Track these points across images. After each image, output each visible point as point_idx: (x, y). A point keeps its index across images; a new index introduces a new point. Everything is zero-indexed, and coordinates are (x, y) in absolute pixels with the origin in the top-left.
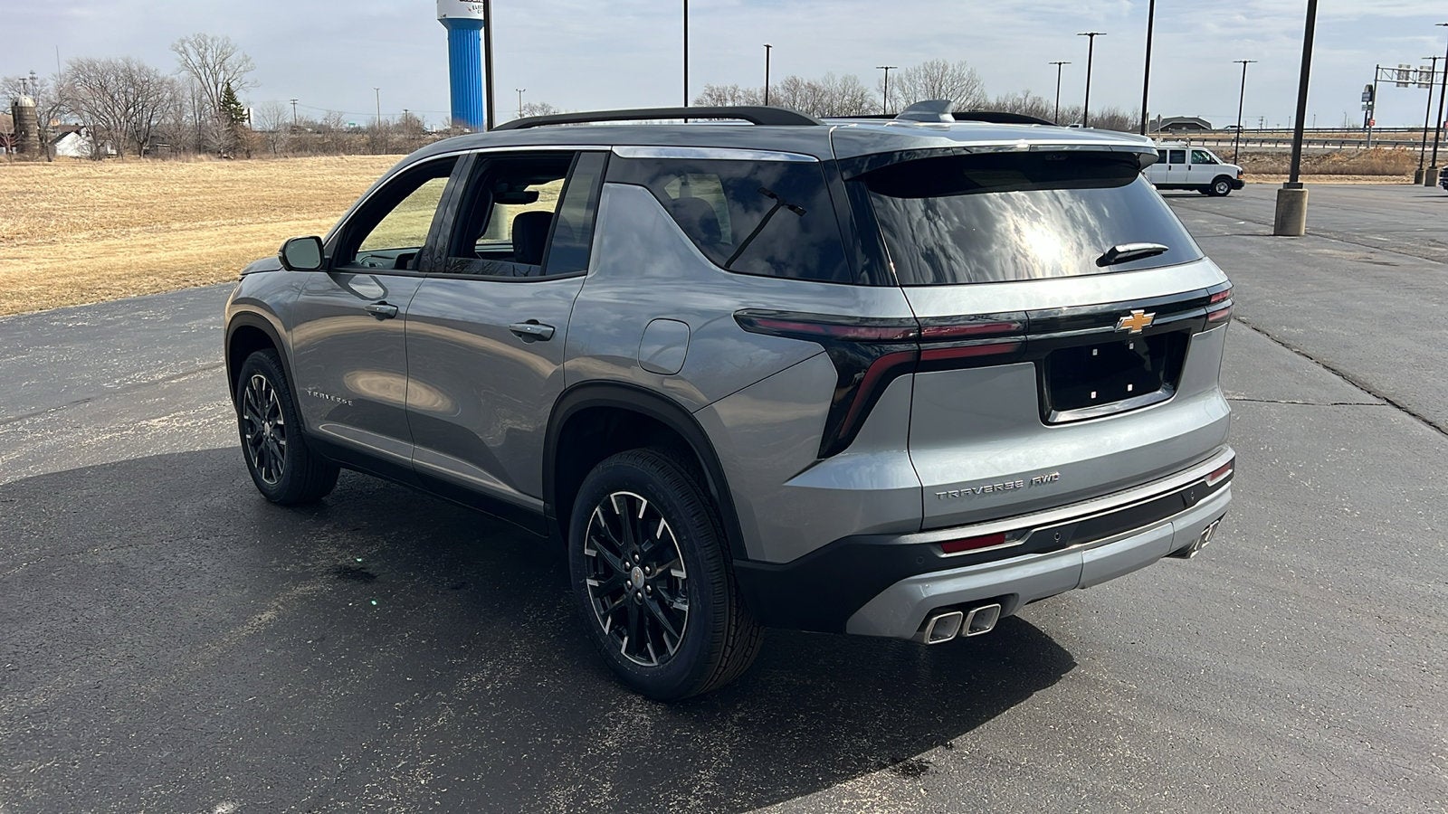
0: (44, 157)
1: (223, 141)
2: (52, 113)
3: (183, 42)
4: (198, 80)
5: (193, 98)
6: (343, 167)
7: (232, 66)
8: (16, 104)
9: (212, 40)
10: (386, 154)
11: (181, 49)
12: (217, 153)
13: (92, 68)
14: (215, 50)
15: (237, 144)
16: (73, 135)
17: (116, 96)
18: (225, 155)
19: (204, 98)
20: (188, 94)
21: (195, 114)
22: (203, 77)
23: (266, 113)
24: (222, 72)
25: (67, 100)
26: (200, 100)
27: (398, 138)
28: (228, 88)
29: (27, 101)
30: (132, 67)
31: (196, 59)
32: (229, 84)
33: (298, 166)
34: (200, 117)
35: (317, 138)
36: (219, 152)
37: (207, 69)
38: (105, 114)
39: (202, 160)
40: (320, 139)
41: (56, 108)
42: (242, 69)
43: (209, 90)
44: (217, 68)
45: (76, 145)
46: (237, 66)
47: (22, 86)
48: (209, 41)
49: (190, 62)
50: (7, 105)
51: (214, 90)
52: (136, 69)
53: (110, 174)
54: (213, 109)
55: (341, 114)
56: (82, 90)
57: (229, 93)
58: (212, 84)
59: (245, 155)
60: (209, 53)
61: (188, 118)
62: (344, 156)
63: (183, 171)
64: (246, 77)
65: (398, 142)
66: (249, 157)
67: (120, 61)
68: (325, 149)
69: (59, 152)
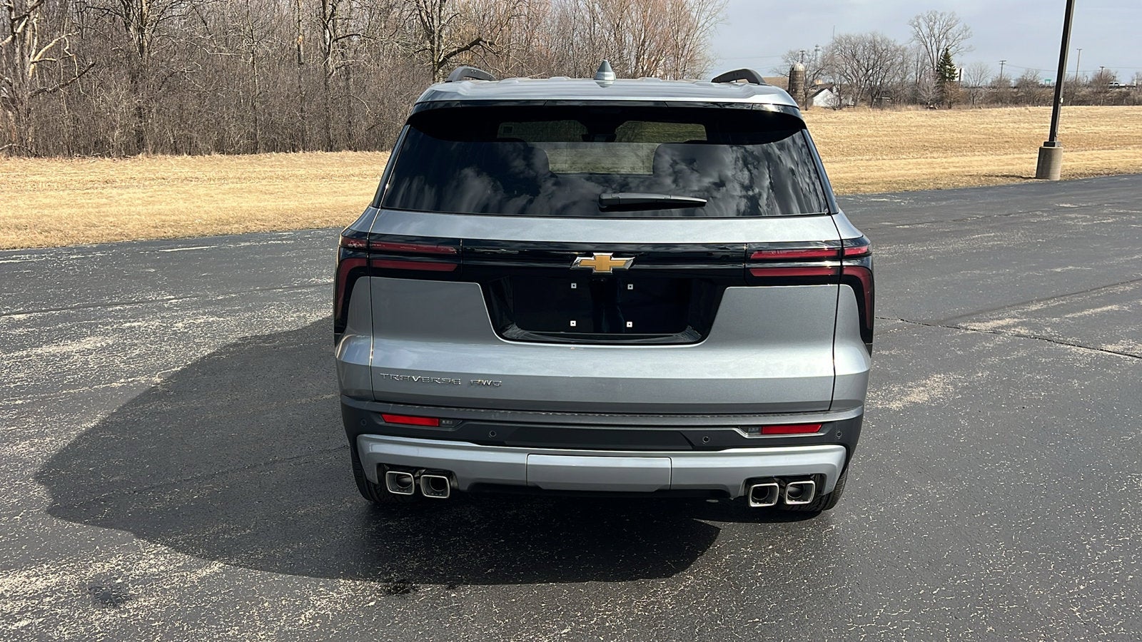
0: (804, 107)
1: (931, 94)
2: (817, 75)
3: (918, 18)
4: (924, 47)
5: (917, 62)
6: (1024, 116)
7: (953, 35)
8: (793, 69)
9: (941, 15)
10: (1071, 105)
11: (916, 23)
12: (925, 104)
13: (848, 41)
14: (941, 23)
15: (943, 97)
16: (826, 90)
17: (861, 61)
18: (932, 106)
19: (926, 61)
20: (914, 58)
21: (917, 74)
22: (929, 45)
23: (972, 72)
24: (945, 40)
25: (827, 65)
26: (923, 63)
27: (1085, 91)
28: (947, 53)
29: (800, 67)
30: (876, 39)
31: (925, 30)
32: (947, 50)
33: (985, 115)
34: (920, 76)
35: (1013, 92)
36: (927, 104)
37: (933, 38)
38: (852, 75)
39: (910, 110)
40: (1015, 93)
41: (819, 72)
42: (961, 37)
43: (931, 55)
44: (941, 37)
45: (825, 99)
46: (957, 35)
47: (800, 56)
48: (938, 16)
49: (921, 34)
50: (788, 70)
51: (935, 54)
52: (879, 40)
53: (835, 120)
54: (932, 69)
55: (1037, 71)
56: (838, 58)
57: (947, 58)
58: (935, 50)
59: (947, 107)
60: (937, 26)
61: (911, 77)
62: (1028, 107)
63: (889, 118)
64: (963, 43)
65: (1084, 95)
66: (950, 108)
67: (869, 35)
68: (1017, 101)
69: (815, 104)
